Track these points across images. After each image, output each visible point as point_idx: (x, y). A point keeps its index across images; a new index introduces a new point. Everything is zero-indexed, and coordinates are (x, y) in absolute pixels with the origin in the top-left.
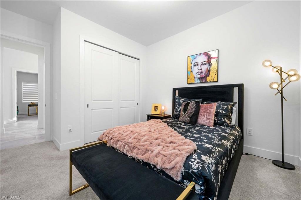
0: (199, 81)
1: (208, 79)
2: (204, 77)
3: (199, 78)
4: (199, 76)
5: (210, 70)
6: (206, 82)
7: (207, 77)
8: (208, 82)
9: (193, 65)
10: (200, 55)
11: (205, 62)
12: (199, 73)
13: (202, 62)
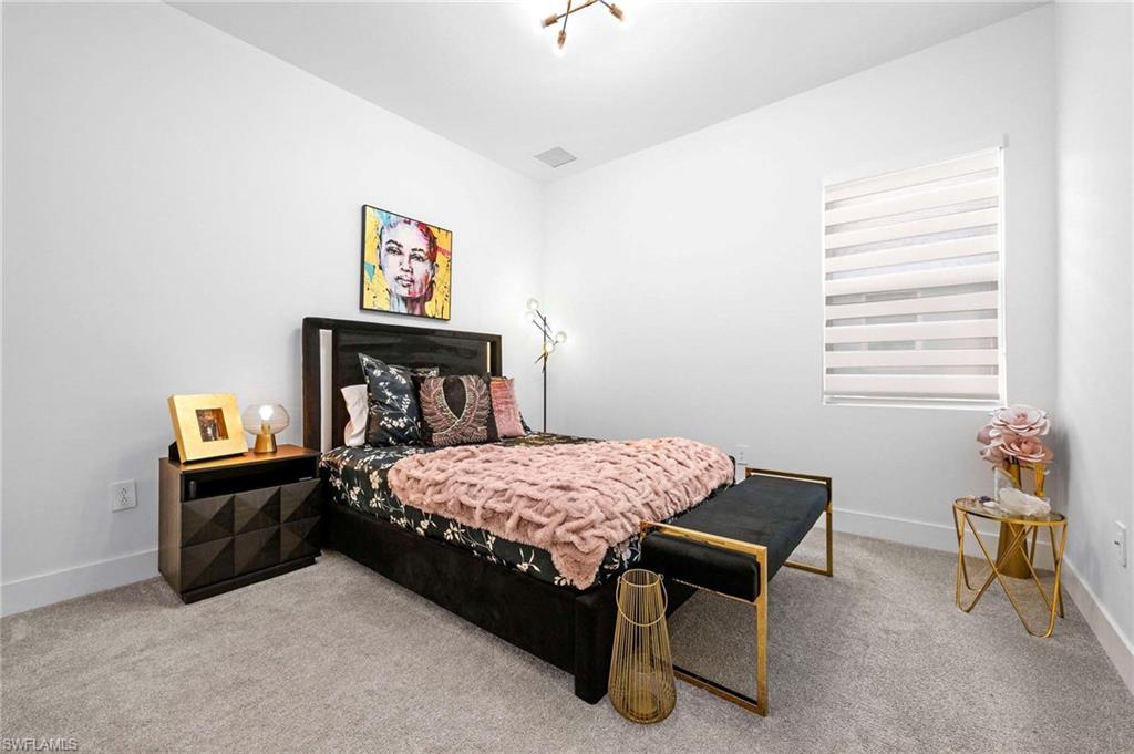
0: (403, 308)
1: (430, 308)
2: (417, 300)
3: (405, 299)
4: (404, 292)
5: (433, 282)
6: (423, 315)
7: (425, 301)
8: (428, 317)
9: (384, 247)
10: (409, 223)
11: (422, 254)
12: (405, 283)
13: (413, 250)
